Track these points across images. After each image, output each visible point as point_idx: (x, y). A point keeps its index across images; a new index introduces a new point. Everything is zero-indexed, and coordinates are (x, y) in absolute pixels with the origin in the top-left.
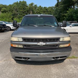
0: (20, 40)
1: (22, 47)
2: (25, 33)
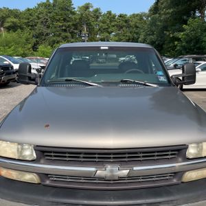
2: (47, 126)
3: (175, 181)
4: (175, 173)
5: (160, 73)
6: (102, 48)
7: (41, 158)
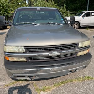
0: (21, 50)
1: (25, 60)
2: (28, 39)
3: (75, 56)
4: (75, 53)
5: (62, 20)
6: (38, 9)
7: (27, 51)
